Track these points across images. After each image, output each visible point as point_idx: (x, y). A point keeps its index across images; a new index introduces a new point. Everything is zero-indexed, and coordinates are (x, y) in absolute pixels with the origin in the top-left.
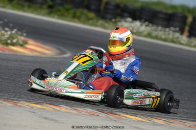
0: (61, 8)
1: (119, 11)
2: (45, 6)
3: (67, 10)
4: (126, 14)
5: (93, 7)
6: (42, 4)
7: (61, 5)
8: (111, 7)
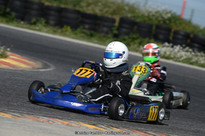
0: (126, 37)
1: (189, 41)
2: (110, 35)
3: (134, 39)
4: (196, 45)
5: (161, 37)
6: (107, 33)
7: (127, 34)
8: (180, 37)
